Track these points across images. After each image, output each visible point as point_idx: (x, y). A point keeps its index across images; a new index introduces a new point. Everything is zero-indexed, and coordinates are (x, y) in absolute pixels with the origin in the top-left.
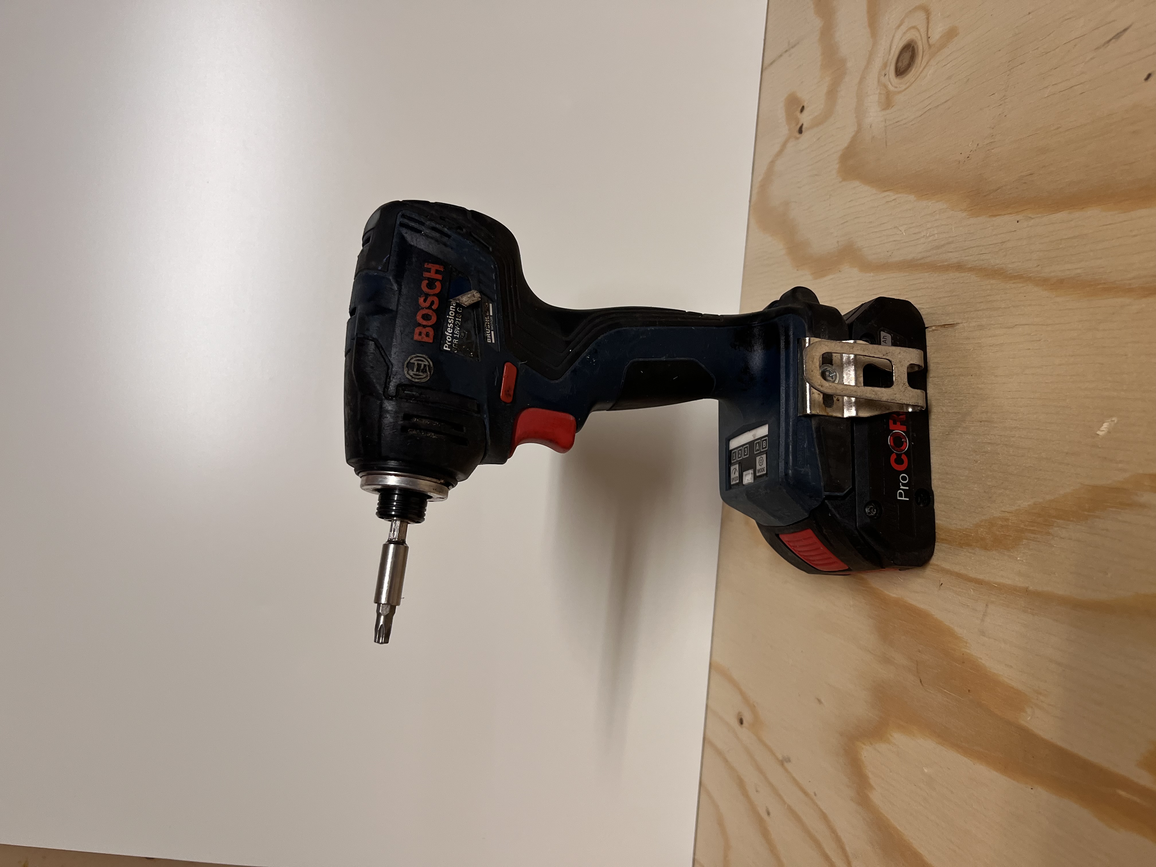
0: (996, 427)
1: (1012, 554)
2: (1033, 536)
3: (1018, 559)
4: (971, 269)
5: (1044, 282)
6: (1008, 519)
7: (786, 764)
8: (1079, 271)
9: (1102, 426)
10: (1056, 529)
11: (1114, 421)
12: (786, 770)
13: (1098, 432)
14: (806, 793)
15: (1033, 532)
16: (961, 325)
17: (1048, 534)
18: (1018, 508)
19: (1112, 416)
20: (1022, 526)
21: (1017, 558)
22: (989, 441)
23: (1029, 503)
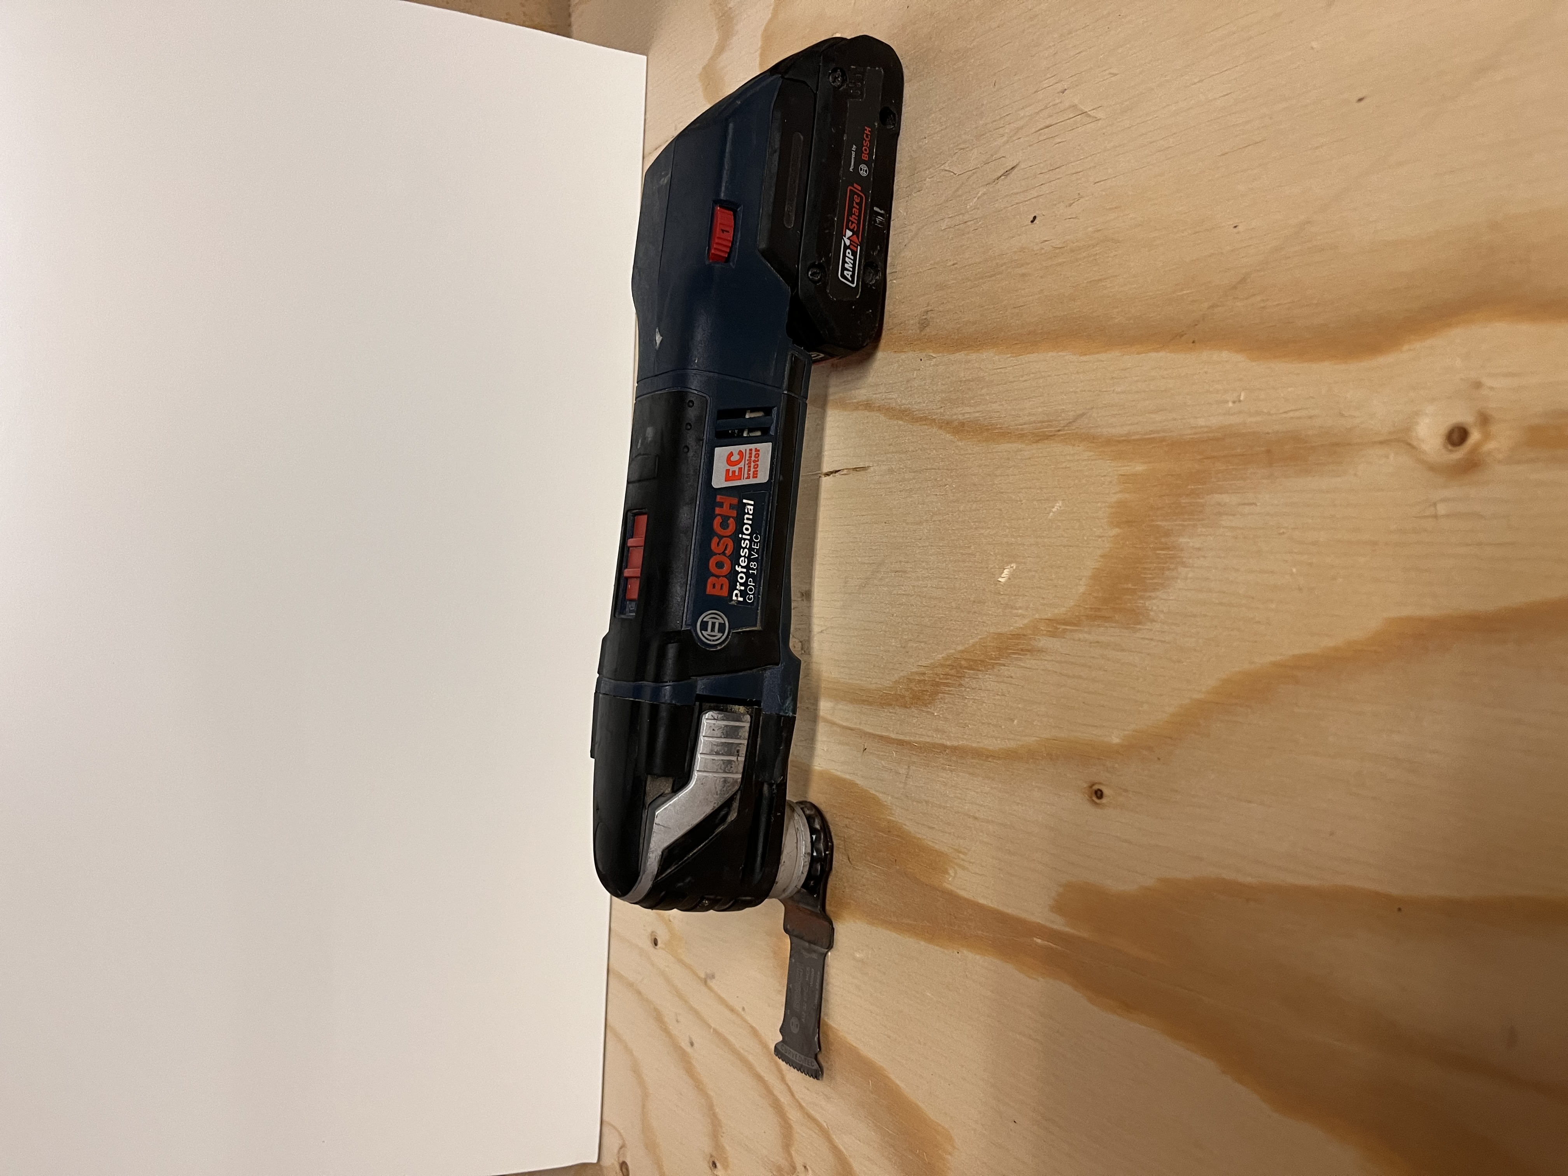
0: (909, 577)
1: (929, 710)
2: (947, 689)
3: (936, 714)
4: (879, 409)
5: (946, 425)
6: (925, 674)
7: (709, 981)
8: (977, 414)
9: (1003, 572)
10: (967, 680)
11: (1013, 567)
12: (710, 989)
13: (1000, 579)
14: (732, 1010)
15: (947, 685)
16: (872, 469)
17: (961, 685)
18: (933, 661)
19: (1011, 562)
20: (937, 680)
21: (934, 714)
22: (903, 593)
23: (943, 655)
